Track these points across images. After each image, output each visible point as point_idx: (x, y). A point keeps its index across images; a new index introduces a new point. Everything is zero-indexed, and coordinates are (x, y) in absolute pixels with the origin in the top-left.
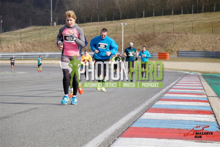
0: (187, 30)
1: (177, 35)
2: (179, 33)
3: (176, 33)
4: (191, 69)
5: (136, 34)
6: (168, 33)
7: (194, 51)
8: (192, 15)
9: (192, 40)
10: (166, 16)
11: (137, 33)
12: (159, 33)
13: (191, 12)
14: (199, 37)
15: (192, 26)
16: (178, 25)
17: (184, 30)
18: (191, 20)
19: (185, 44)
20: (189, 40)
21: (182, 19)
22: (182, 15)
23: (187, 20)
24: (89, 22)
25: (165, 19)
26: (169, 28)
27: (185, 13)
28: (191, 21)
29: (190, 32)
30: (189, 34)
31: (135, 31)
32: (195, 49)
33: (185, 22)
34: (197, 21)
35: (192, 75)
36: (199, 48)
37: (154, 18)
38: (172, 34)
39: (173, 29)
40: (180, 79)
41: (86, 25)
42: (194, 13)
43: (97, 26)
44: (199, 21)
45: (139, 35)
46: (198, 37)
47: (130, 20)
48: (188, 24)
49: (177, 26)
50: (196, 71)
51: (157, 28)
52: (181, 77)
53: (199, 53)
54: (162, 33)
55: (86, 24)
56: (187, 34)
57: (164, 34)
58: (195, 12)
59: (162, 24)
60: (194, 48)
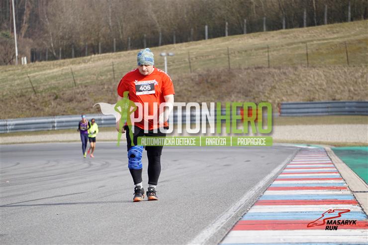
0: (295, 61)
1: (276, 71)
2: (279, 68)
3: (275, 68)
4: (309, 138)
5: (193, 74)
6: (259, 68)
7: (311, 101)
8: (305, 29)
9: (307, 80)
10: (251, 35)
11: (194, 71)
12: (240, 69)
13: (303, 23)
14: (321, 73)
15: (305, 52)
16: (278, 50)
17: (290, 60)
18: (303, 40)
19: (293, 88)
20: (301, 80)
21: (285, 38)
22: (283, 30)
23: (296, 41)
24: (95, 54)
25: (250, 41)
26: (260, 59)
27: (290, 26)
28: (303, 42)
29: (301, 64)
30: (300, 68)
31: (190, 67)
32: (314, 98)
33: (292, 44)
34: (315, 42)
35: (313, 151)
36: (321, 95)
37: (228, 40)
38: (266, 71)
39: (267, 59)
40: (289, 159)
41: (89, 60)
42: (309, 25)
43: (111, 60)
44: (319, 40)
45: (200, 75)
46: (318, 75)
47: (179, 45)
48: (298, 48)
49: (275, 53)
50: (320, 143)
51: (236, 59)
52: (291, 156)
53: (324, 105)
54: (245, 69)
55: (89, 57)
56: (296, 69)
57: (249, 71)
58: (311, 24)
59: (246, 51)
60: (312, 96)
